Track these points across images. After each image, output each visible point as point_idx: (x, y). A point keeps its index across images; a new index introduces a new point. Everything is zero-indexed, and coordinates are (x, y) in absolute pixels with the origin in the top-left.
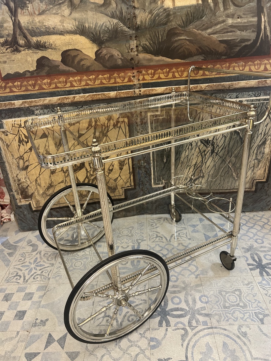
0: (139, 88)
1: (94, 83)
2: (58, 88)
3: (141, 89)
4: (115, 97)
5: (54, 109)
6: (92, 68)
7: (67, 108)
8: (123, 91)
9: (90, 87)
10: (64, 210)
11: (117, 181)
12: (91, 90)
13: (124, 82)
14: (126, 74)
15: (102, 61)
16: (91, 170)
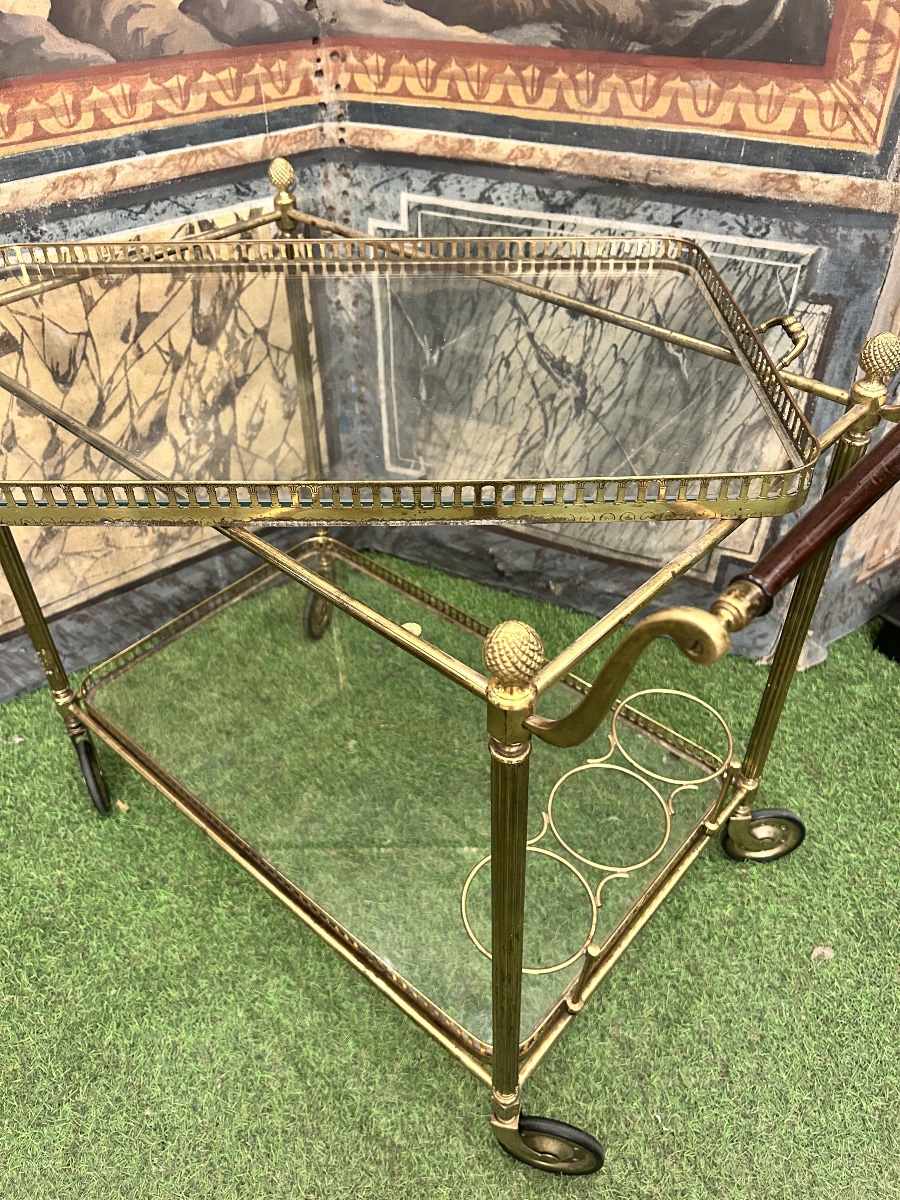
0: (340, 118)
1: (184, 107)
2: (48, 136)
3: (343, 124)
4: (259, 159)
5: (35, 229)
6: (172, 47)
7: (90, 217)
8: (284, 132)
9: (169, 122)
10: (106, 607)
11: (279, 461)
12: (172, 137)
13: (287, 94)
14: (292, 65)
15: (206, 12)
16: (189, 441)
